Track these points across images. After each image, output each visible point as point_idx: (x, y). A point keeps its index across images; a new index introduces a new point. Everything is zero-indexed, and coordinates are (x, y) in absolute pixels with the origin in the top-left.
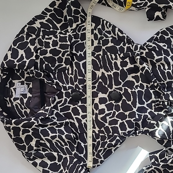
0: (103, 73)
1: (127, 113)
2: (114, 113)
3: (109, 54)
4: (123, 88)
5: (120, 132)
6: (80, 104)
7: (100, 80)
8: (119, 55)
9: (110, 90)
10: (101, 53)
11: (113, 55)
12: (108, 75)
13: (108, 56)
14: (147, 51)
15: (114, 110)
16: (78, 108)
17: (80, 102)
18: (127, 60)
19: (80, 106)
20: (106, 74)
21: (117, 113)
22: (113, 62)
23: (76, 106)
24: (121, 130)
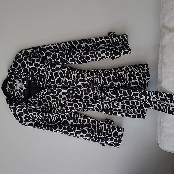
0: (66, 80)
1: (78, 100)
2: (71, 100)
3: (71, 70)
4: (76, 88)
5: (75, 109)
6: (51, 94)
7: (63, 83)
8: (77, 72)
9: (68, 89)
10: (66, 69)
11: (73, 72)
12: (68, 81)
13: (70, 72)
14: (91, 72)
15: (70, 98)
16: (50, 96)
17: (51, 93)
18: (80, 75)
19: (51, 96)
20: (68, 80)
21: (72, 100)
22: (73, 75)
23: (49, 95)
24: (75, 108)
